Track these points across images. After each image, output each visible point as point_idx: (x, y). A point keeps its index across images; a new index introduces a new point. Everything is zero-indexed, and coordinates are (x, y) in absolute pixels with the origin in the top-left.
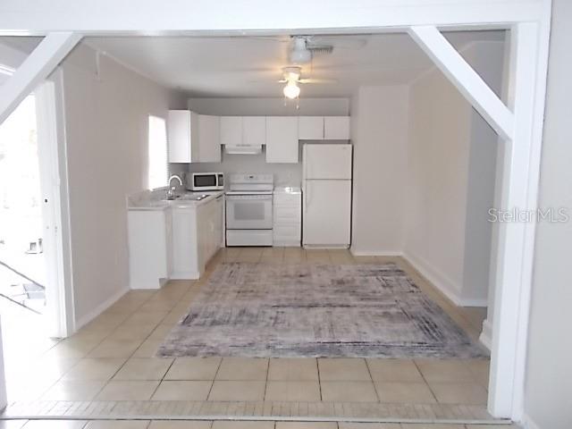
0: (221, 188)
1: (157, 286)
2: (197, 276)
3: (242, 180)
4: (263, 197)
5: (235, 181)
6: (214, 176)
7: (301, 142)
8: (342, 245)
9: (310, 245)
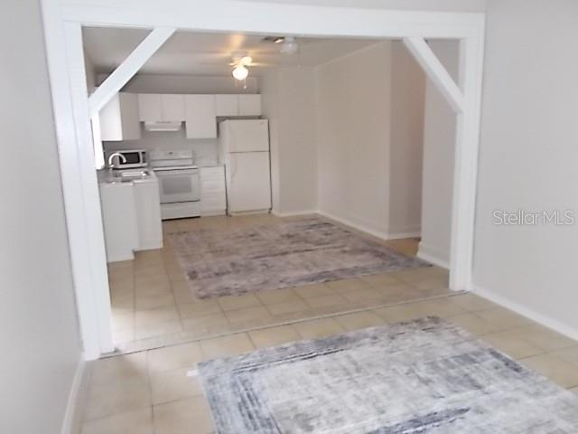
0: (145, 164)
1: (131, 257)
2: (160, 245)
3: (162, 156)
4: (189, 172)
5: (155, 158)
6: (137, 153)
7: (219, 120)
8: (263, 210)
9: (237, 212)
